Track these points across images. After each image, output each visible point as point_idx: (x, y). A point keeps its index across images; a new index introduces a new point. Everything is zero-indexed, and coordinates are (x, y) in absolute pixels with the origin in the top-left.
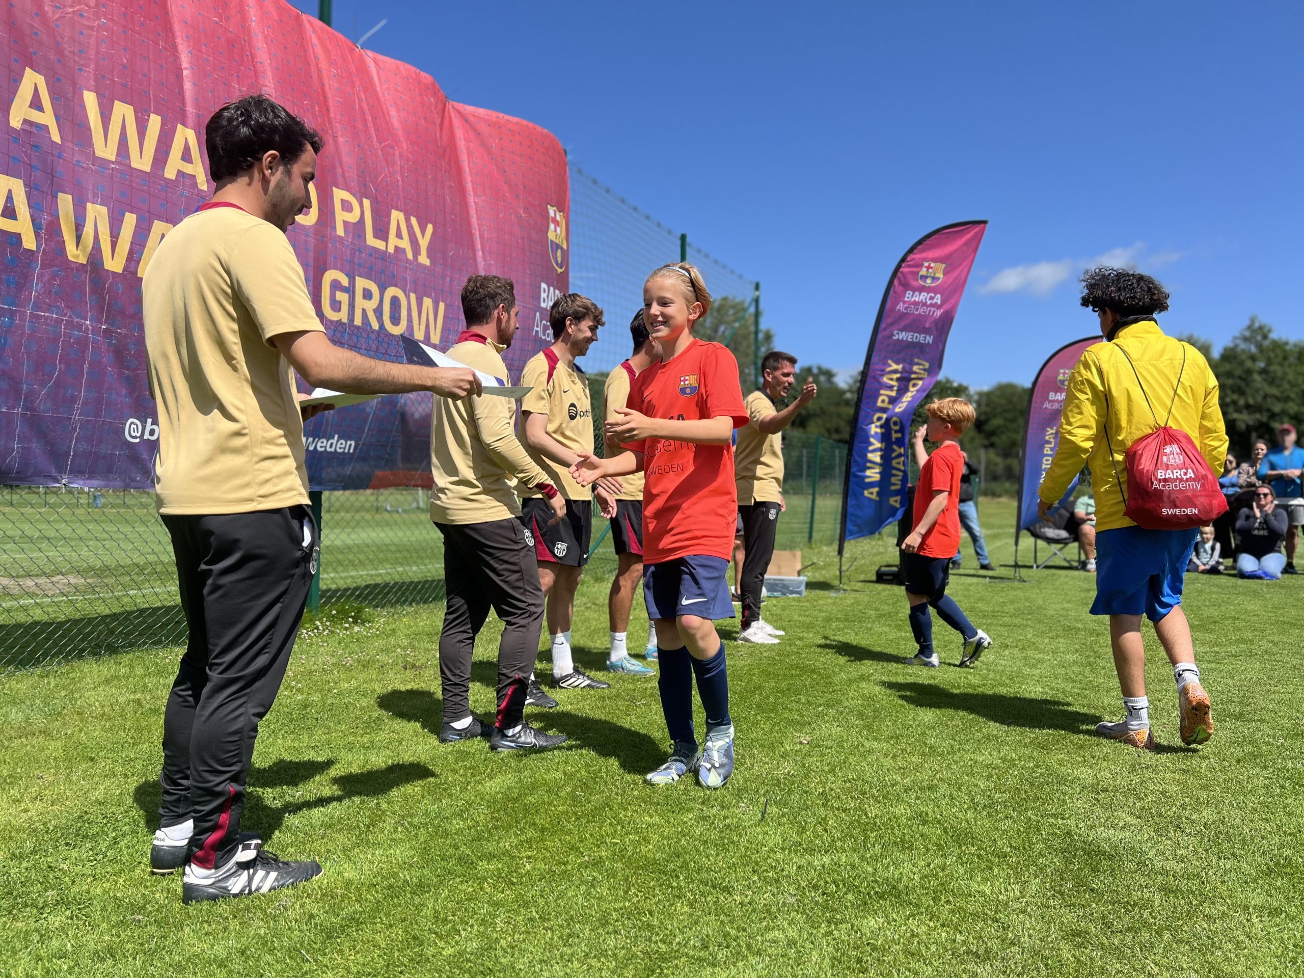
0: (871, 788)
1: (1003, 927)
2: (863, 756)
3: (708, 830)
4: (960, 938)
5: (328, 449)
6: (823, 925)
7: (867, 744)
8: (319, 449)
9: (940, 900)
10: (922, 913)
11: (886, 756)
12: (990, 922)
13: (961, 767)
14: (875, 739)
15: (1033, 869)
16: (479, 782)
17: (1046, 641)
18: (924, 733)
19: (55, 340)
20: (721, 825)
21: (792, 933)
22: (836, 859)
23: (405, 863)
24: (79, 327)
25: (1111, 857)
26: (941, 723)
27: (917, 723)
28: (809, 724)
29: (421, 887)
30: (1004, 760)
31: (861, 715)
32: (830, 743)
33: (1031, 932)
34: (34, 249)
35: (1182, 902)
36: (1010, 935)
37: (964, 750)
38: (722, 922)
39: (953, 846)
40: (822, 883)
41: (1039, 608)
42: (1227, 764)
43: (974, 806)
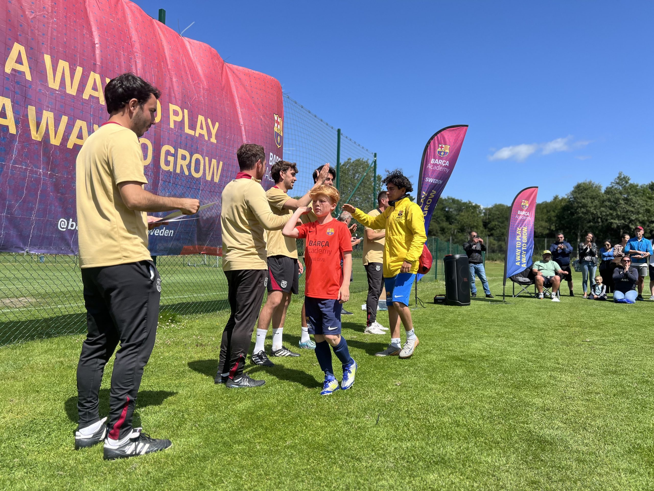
0: (431, 408)
1: (497, 479)
2: (427, 392)
3: (349, 429)
4: (475, 485)
5: (160, 235)
6: (407, 478)
7: (429, 386)
8: (156, 234)
9: (466, 465)
10: (457, 472)
11: (439, 392)
12: (491, 477)
13: (477, 398)
14: (434, 383)
15: (512, 449)
16: (234, 404)
17: (519, 334)
18: (458, 380)
19: (24, 179)
20: (356, 427)
21: (392, 482)
22: (413, 444)
23: (196, 445)
24: (36, 172)
25: (551, 444)
26: (466, 375)
27: (454, 375)
28: (401, 375)
29: (204, 458)
30: (498, 394)
31: (426, 371)
32: (411, 385)
33: (511, 481)
34: (15, 134)
35: (587, 467)
36: (501, 483)
37: (478, 389)
38: (356, 476)
39: (473, 438)
40: (406, 456)
41: (515, 317)
42: (609, 397)
43: (483, 417)
